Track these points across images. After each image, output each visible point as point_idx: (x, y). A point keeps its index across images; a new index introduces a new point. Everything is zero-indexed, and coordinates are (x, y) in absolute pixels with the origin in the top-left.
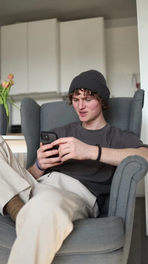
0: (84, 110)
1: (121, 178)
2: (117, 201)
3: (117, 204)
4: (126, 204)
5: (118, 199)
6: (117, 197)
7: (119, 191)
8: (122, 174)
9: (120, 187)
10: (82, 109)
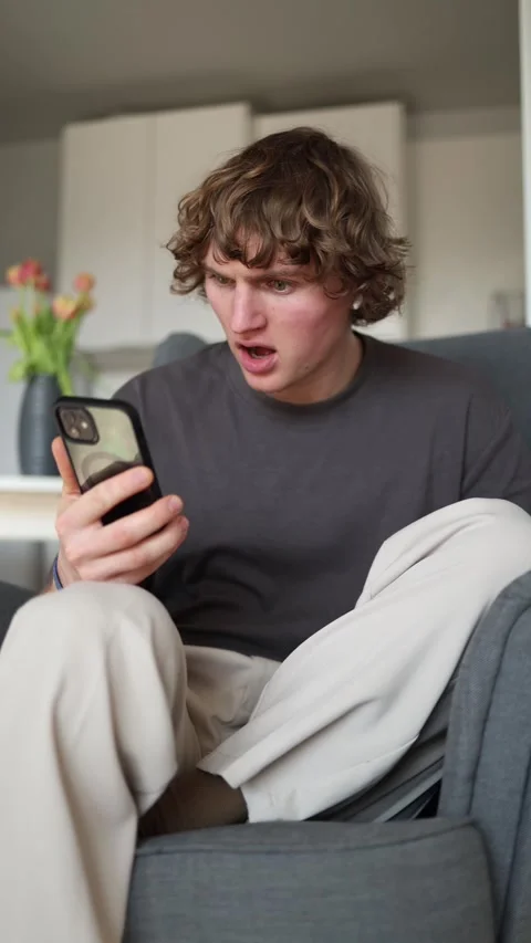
0: (259, 340)
1: (499, 670)
2: (473, 777)
3: (472, 795)
4: (517, 799)
5: (480, 772)
6: (477, 763)
7: (486, 734)
8: (502, 655)
9: (493, 712)
10: (248, 333)
